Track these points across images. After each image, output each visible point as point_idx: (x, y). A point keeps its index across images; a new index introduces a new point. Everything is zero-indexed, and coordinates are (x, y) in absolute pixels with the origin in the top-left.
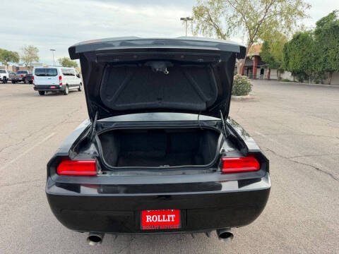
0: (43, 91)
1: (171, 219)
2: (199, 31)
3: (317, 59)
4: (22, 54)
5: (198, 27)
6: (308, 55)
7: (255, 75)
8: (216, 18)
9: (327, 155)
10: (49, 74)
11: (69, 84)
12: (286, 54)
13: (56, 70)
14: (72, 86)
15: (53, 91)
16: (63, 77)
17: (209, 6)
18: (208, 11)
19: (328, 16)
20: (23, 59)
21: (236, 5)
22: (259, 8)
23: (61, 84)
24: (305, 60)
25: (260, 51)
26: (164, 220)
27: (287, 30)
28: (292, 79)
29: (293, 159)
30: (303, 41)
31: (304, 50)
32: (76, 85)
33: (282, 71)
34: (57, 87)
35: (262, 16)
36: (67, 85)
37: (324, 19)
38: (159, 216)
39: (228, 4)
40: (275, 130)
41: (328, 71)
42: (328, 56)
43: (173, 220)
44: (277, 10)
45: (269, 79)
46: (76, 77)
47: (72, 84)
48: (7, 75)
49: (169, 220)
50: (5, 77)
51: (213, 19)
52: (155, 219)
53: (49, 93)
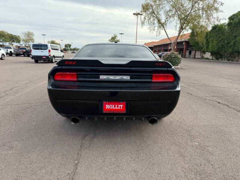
0: (37, 59)
1: (120, 107)
2: (146, 21)
3: (229, 43)
4: (22, 37)
5: (145, 18)
6: (222, 41)
7: (185, 55)
8: (157, 12)
9: (227, 96)
10: (42, 48)
11: (55, 55)
12: (207, 40)
13: (47, 45)
14: (57, 57)
15: (44, 60)
16: (51, 50)
17: (153, 4)
18: (152, 6)
19: (237, 13)
20: (23, 40)
21: (171, 3)
22: (188, 5)
23: (50, 55)
24: (220, 44)
25: (189, 38)
26: (116, 108)
27: (207, 21)
28: (211, 58)
29: (204, 98)
30: (219, 30)
31: (219, 37)
32: (60, 57)
33: (204, 52)
34: (47, 57)
35: (190, 11)
36: (54, 56)
37: (234, 15)
38: (113, 105)
39: (166, 2)
40: (194, 84)
41: (236, 52)
42: (236, 41)
43: (121, 108)
44: (200, 6)
45: (195, 58)
46: (60, 51)
47: (57, 56)
48: (12, 50)
49: (119, 108)
50: (11, 52)
51: (156, 12)
52: (111, 107)
53: (41, 61)
